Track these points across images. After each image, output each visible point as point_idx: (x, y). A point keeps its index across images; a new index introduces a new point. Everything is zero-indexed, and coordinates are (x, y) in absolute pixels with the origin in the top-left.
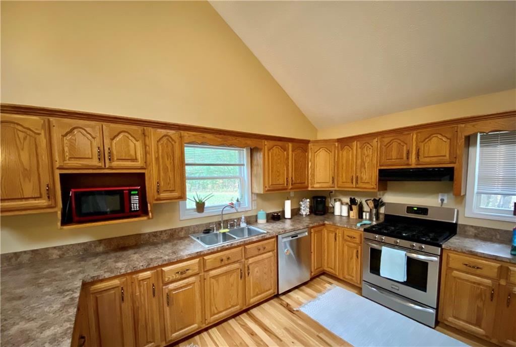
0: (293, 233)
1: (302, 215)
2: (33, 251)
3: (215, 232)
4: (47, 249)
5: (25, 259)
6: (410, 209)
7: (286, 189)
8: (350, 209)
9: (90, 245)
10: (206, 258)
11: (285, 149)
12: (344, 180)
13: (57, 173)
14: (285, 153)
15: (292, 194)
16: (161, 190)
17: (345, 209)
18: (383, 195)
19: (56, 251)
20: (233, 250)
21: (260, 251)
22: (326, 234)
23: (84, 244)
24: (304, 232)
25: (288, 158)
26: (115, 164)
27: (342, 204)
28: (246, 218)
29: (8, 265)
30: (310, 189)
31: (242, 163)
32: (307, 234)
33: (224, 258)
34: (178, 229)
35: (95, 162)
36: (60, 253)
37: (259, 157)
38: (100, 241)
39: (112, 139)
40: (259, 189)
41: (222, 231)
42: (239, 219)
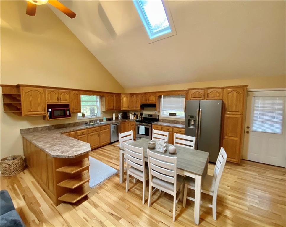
0: (115, 124)
1: (119, 119)
2: (33, 128)
3: (89, 124)
4: (38, 127)
5: (31, 130)
6: (149, 115)
7: (113, 110)
8: (134, 116)
9: (50, 127)
10: (89, 129)
11: (113, 96)
12: (132, 107)
13: (46, 104)
14: (113, 98)
15: (115, 112)
16: (74, 109)
17: (133, 116)
18: (143, 111)
19: (40, 128)
20: (97, 128)
21: (105, 129)
22: (126, 124)
23: (48, 126)
24: (119, 124)
25: (113, 99)
26: (62, 101)
27: (132, 115)
28: (99, 120)
29: (26, 132)
30: (121, 110)
31: (97, 100)
32: (120, 124)
33: (94, 130)
34: (76, 123)
35: (56, 101)
36: (41, 129)
37: (104, 99)
38: (53, 126)
39: (61, 94)
40: (104, 110)
41: (91, 123)
42: (97, 120)
